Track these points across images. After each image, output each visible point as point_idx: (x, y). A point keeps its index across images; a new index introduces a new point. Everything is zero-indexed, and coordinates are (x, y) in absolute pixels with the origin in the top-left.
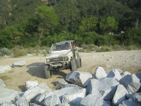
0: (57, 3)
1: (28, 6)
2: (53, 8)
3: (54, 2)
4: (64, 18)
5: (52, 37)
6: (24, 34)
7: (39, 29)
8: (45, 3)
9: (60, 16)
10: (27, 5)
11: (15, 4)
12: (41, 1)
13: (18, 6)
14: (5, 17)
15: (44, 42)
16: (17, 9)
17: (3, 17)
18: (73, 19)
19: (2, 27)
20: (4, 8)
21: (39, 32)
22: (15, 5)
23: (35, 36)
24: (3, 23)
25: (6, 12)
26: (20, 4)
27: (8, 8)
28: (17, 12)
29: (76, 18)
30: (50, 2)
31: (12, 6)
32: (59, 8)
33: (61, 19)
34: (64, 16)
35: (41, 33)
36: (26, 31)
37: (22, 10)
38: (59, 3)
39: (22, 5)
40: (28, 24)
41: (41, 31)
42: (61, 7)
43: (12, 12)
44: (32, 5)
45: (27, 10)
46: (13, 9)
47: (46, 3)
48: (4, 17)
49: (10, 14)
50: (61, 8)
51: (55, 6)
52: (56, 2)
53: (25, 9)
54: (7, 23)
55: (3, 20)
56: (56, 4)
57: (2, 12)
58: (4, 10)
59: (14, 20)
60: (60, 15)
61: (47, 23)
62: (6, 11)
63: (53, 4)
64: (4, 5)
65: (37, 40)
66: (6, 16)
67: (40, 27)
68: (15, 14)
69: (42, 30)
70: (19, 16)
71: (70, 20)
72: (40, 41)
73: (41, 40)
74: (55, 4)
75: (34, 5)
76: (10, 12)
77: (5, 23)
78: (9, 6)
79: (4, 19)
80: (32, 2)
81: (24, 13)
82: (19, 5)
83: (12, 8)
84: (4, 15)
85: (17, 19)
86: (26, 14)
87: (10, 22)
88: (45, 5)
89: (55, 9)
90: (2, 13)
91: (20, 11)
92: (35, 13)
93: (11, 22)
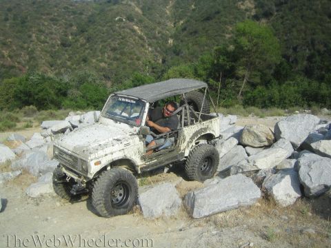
0: (277, 11)
1: (210, 22)
2: (267, 23)
3: (270, 9)
4: (295, 45)
5: (268, 88)
6: (207, 82)
7: (240, 72)
8: (248, 13)
9: (285, 41)
10: (208, 19)
11: (181, 19)
12: (239, 10)
13: (186, 22)
14: (160, 47)
15: (250, 99)
16: (184, 29)
17: (156, 49)
18: (317, 47)
19: (155, 70)
20: (158, 28)
21: (238, 78)
22: (182, 22)
23: (229, 86)
24: (155, 61)
25: (161, 37)
26: (191, 17)
27: (167, 28)
28: (186, 36)
29: (326, 46)
30: (261, 10)
31: (175, 24)
32: (282, 23)
33: (287, 48)
34: (295, 41)
35: (243, 80)
36: (209, 75)
37: (196, 32)
38: (281, 11)
39: (196, 21)
40: (216, 62)
41: (244, 77)
42: (287, 20)
43: (175, 37)
44: (219, 19)
45: (207, 31)
46: (177, 29)
47: (251, 12)
48: (159, 49)
49: (171, 41)
50: (288, 22)
51: (273, 18)
52: (274, 8)
53: (204, 29)
54: (164, 61)
55: (157, 54)
56: (276, 13)
57: (155, 38)
58: (159, 33)
59: (178, 54)
60: (286, 38)
61: (257, 58)
62: (163, 34)
63: (267, 15)
64: (159, 23)
65: (234, 95)
66: (162, 47)
67: (241, 68)
68: (182, 41)
69: (246, 73)
70: (190, 45)
71: (310, 50)
72: (239, 97)
73: (242, 94)
74: (271, 14)
75: (223, 19)
76: (171, 37)
77: (161, 61)
78: (169, 24)
79: (158, 52)
80: (218, 12)
81: (201, 37)
82: (188, 21)
83: (175, 29)
84: (158, 43)
85: (185, 52)
86: (204, 39)
87: (170, 57)
88: (248, 18)
89: (273, 25)
90: (154, 40)
91: (191, 33)
92: (225, 37)
93: (172, 59)
